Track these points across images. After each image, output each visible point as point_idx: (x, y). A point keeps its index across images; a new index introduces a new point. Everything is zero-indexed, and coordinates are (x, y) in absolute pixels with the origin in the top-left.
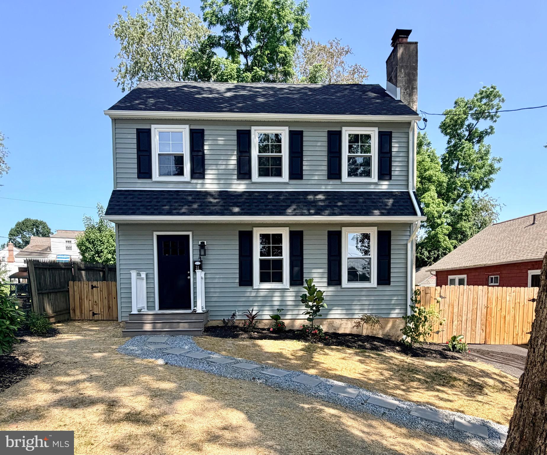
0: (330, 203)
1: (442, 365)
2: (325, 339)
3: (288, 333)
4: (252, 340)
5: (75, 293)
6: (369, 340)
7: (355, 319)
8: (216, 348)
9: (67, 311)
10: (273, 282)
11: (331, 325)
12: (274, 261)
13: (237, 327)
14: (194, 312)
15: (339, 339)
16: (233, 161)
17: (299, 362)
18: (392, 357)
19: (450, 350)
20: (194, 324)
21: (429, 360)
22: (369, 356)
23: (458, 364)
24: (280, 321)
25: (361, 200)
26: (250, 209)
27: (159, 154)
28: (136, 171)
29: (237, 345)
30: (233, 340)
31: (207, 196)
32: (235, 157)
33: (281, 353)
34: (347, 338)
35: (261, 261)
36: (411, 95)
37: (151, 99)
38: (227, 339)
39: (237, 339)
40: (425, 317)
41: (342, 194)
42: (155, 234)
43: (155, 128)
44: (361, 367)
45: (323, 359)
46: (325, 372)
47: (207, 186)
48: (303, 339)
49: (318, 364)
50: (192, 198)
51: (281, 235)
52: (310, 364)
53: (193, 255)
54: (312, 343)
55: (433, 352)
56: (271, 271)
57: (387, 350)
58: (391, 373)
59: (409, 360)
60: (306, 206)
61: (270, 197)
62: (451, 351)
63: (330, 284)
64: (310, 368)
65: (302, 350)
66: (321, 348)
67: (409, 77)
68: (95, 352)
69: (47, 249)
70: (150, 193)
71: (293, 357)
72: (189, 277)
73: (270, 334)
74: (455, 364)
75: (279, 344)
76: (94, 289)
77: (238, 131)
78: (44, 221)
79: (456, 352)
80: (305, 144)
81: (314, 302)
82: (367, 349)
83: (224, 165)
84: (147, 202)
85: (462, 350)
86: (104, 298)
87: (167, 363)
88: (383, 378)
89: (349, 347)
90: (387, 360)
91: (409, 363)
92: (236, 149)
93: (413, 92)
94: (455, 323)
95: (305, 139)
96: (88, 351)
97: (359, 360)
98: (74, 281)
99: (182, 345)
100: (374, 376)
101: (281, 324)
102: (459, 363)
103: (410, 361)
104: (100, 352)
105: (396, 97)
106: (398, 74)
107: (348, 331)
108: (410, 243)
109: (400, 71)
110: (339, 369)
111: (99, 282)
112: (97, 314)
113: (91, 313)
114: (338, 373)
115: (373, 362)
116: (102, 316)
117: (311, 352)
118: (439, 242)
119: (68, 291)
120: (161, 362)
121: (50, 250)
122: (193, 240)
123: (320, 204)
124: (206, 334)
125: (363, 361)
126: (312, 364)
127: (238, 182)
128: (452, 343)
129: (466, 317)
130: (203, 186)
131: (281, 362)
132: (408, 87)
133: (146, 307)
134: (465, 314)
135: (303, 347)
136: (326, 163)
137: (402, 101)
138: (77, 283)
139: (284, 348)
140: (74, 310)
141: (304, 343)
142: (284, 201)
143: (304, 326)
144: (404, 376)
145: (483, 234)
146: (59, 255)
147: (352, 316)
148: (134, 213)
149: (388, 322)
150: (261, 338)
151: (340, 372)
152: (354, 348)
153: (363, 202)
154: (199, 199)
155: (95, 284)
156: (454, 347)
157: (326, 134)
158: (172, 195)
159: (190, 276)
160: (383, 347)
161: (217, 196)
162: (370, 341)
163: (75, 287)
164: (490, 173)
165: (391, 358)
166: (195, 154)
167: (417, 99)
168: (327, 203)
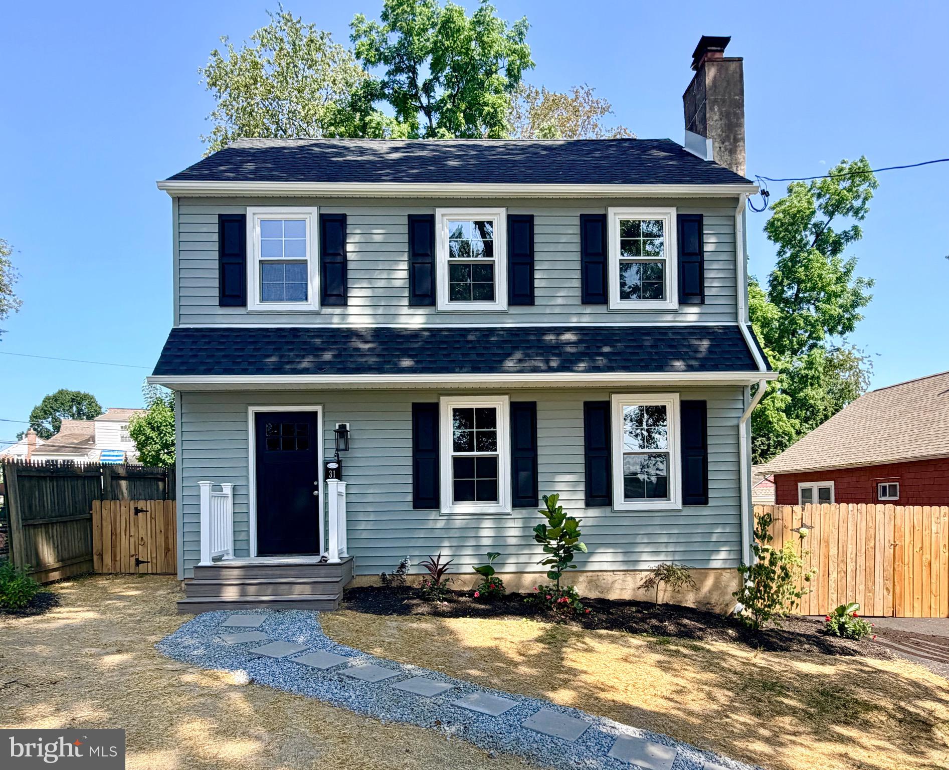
0: (587, 348)
1: (828, 670)
2: (584, 615)
3: (510, 602)
4: (439, 618)
5: (104, 524)
6: (672, 614)
7: (641, 571)
8: (363, 640)
9: (87, 558)
10: (478, 499)
11: (593, 583)
12: (480, 459)
13: (410, 588)
14: (324, 563)
15: (612, 614)
16: (401, 272)
17: (533, 671)
18: (723, 653)
19: (834, 635)
20: (321, 586)
21: (799, 659)
22: (677, 652)
23: (861, 667)
24: (495, 576)
25: (647, 343)
26: (435, 362)
27: (260, 261)
28: (216, 292)
29: (406, 632)
30: (400, 618)
31: (351, 338)
32: (404, 266)
33: (497, 648)
34: (627, 611)
35: (456, 460)
36: (732, 151)
37: (249, 164)
38: (387, 617)
39: (407, 617)
40: (783, 568)
41: (611, 332)
42: (252, 410)
43: (254, 214)
44: (665, 682)
45: (583, 660)
46: (591, 697)
47: (351, 319)
48: (540, 614)
49: (575, 675)
50: (323, 342)
51: (495, 409)
52: (558, 676)
53: (324, 449)
54: (558, 623)
55: (802, 639)
56: (475, 479)
57: (710, 638)
58: (731, 694)
59: (759, 658)
60: (541, 355)
61: (471, 337)
62: (837, 636)
63: (590, 503)
64: (560, 686)
65: (539, 640)
66: (579, 636)
67: (729, 120)
68: (107, 654)
69: (88, 440)
70: (242, 333)
71: (522, 658)
72: (316, 492)
73: (473, 605)
74: (854, 666)
75: (493, 627)
76: (140, 514)
77: (410, 217)
78: (91, 394)
79: (848, 638)
80: (537, 239)
81: (561, 541)
82: (669, 635)
83: (383, 281)
84: (236, 349)
85: (859, 634)
86: (158, 531)
87: (252, 682)
88: (715, 707)
89: (634, 631)
90: (716, 661)
91: (762, 668)
92: (407, 250)
93: (736, 147)
94: (834, 576)
95: (537, 230)
96: (93, 650)
97: (659, 662)
98: (102, 501)
99: (293, 635)
100: (696, 703)
101: (495, 583)
102: (861, 664)
103: (763, 662)
104: (119, 652)
105: (705, 155)
106: (708, 115)
107: (627, 596)
108: (744, 424)
109: (712, 109)
110: (622, 688)
111: (149, 502)
112: (143, 562)
113: (133, 560)
114: (620, 698)
115: (688, 668)
116: (154, 566)
117: (559, 645)
118: (770, 423)
119: (90, 520)
120: (240, 677)
121: (94, 441)
122: (324, 422)
123: (569, 349)
124: (346, 604)
125: (667, 665)
126: (562, 676)
127: (412, 311)
128: (839, 621)
129: (854, 564)
130: (343, 319)
131: (497, 672)
132: (728, 137)
133: (231, 552)
134: (852, 559)
135: (541, 633)
136: (578, 274)
137: (717, 162)
138: (106, 503)
139: (503, 636)
140: (101, 556)
141: (542, 625)
142: (500, 344)
143: (541, 587)
144: (760, 700)
145: (857, 408)
146: (104, 451)
147: (634, 565)
148: (209, 371)
149: (706, 577)
150: (456, 614)
151: (625, 695)
152: (645, 634)
153: (651, 346)
154: (335, 343)
155: (141, 504)
156: (842, 627)
157: (577, 221)
158: (285, 336)
159: (318, 490)
160: (700, 629)
161: (370, 338)
162: (675, 618)
163: (103, 510)
164: (855, 305)
165: (722, 655)
166: (328, 259)
167: (744, 159)
168: (581, 348)
